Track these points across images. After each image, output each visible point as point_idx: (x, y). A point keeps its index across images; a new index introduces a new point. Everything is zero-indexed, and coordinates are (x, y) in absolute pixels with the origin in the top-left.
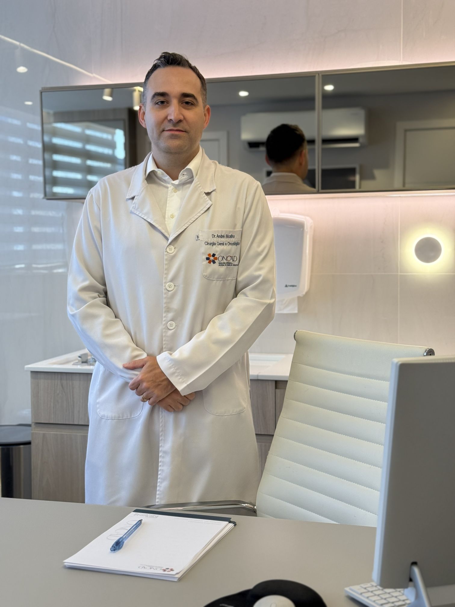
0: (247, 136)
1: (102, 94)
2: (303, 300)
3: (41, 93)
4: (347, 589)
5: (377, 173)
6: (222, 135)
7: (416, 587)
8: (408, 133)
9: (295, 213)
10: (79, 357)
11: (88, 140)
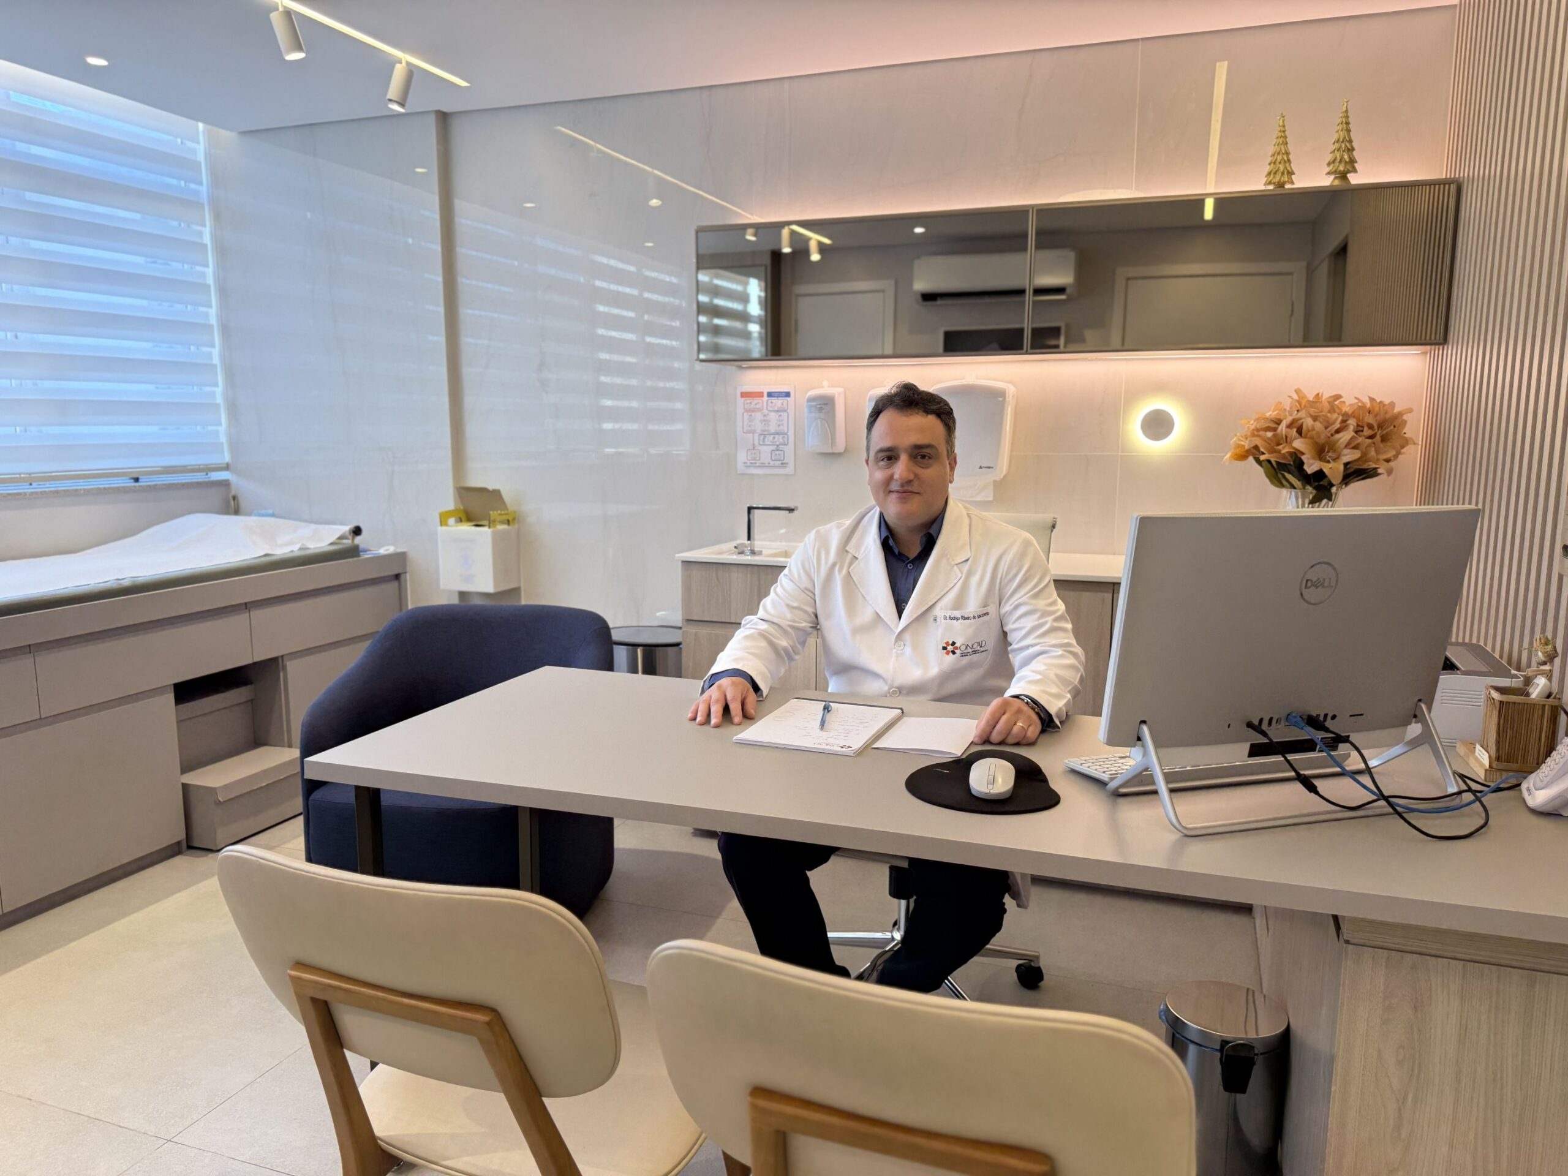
0: (921, 285)
1: (744, 234)
2: (998, 485)
3: (697, 232)
4: (1066, 761)
5: (1088, 334)
6: (888, 285)
7: (1143, 746)
8: (1130, 282)
9: (995, 380)
10: (735, 547)
11: (716, 292)
